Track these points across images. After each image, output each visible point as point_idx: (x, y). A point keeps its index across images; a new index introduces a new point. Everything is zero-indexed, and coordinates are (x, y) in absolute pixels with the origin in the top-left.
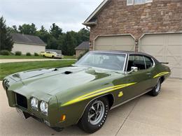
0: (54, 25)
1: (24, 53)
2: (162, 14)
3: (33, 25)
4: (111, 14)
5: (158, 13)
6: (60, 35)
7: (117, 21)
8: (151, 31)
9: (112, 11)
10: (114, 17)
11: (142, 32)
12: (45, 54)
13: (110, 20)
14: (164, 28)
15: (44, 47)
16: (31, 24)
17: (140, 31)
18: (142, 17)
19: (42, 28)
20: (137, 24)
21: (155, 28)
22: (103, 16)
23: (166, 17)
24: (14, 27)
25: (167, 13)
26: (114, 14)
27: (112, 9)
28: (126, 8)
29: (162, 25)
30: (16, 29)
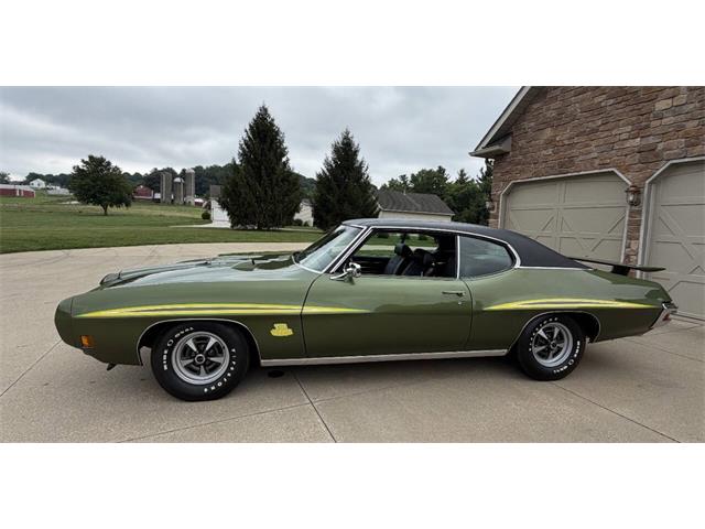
3: (441, 170)
10: (559, 121)
11: (658, 158)
13: (548, 133)
16: (436, 169)
17: (649, 155)
20: (641, 131)
22: (529, 125)
24: (403, 177)
30: (405, 183)
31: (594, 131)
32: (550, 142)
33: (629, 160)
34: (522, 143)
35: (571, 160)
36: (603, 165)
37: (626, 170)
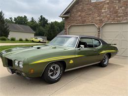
0: (41, 16)
1: (17, 39)
2: (117, 8)
3: (25, 17)
4: (80, 8)
5: (114, 8)
6: (46, 25)
7: (84, 14)
8: (109, 21)
9: (81, 6)
10: (82, 11)
11: (103, 22)
12: (34, 39)
13: (79, 13)
14: (119, 18)
15: (34, 34)
17: (101, 21)
18: (103, 11)
19: (32, 19)
20: (99, 16)
21: (112, 19)
22: (74, 10)
23: (120, 11)
25: (121, 7)
26: (82, 9)
27: (81, 5)
28: (91, 4)
29: (117, 16)
30: (12, 20)
31: (90, 14)
32: (80, 16)
33: (97, 22)
34: (73, 15)
35: (85, 21)
36: (92, 23)
37: (97, 24)
